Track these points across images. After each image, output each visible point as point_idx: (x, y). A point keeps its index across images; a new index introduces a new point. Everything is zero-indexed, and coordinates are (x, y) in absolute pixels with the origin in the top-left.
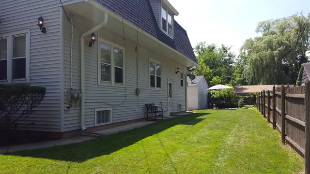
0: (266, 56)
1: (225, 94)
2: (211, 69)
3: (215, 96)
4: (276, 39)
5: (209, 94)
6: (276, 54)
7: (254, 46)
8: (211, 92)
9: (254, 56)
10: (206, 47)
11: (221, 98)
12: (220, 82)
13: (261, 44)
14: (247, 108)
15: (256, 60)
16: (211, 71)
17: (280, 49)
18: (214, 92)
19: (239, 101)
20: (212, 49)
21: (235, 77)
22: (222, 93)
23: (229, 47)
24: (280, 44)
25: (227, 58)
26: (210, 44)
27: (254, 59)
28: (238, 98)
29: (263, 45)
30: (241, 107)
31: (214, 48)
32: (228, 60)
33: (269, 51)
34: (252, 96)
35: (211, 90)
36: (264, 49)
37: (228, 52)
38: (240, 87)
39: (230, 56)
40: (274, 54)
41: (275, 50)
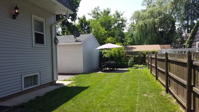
0: (149, 23)
1: (115, 54)
2: (106, 30)
3: (106, 56)
4: (157, 10)
5: (101, 53)
6: (157, 21)
7: (140, 16)
8: (103, 51)
9: (141, 23)
10: (103, 11)
11: (112, 58)
12: (113, 42)
13: (146, 14)
14: (138, 68)
15: (142, 26)
16: (106, 32)
17: (160, 17)
18: (106, 51)
19: (130, 61)
20: (107, 13)
21: (127, 40)
22: (113, 52)
23: (121, 13)
24: (160, 14)
25: (120, 22)
26: (106, 9)
27: (140, 25)
28: (128, 57)
29: (147, 15)
30: (131, 67)
31: (109, 12)
32: (120, 24)
33: (152, 19)
34: (142, 56)
35: (102, 49)
36: (148, 17)
37: (121, 17)
38: (130, 47)
39: (123, 20)
40: (156, 21)
41: (156, 18)
